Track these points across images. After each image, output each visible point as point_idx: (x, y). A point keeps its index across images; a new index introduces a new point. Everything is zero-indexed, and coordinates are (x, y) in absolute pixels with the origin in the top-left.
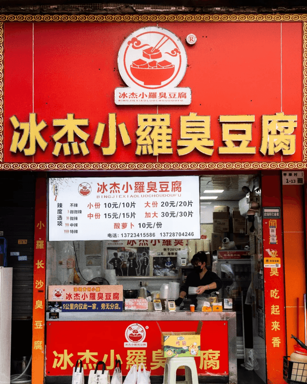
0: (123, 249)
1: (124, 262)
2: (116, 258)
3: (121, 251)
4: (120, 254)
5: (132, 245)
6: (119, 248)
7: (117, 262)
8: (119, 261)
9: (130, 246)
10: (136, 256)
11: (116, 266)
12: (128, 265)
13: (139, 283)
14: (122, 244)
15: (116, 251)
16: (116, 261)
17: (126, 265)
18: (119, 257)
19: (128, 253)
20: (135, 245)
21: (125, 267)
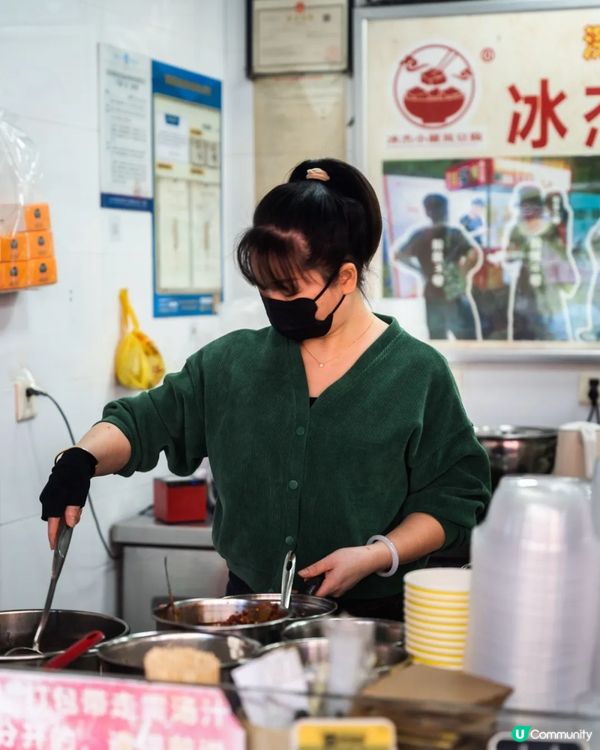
0: (478, 172)
1: (488, 251)
2: (441, 232)
3: (471, 184)
4: (461, 205)
5: (541, 143)
6: (456, 165)
7: (446, 252)
8: (457, 248)
9: (523, 147)
10: (564, 215)
11: (438, 281)
12: (512, 274)
13: (585, 387)
14: (476, 137)
15: (436, 186)
16: (437, 244)
17: (499, 270)
18: (453, 222)
19: (514, 198)
20: (556, 146)
21: (492, 283)
